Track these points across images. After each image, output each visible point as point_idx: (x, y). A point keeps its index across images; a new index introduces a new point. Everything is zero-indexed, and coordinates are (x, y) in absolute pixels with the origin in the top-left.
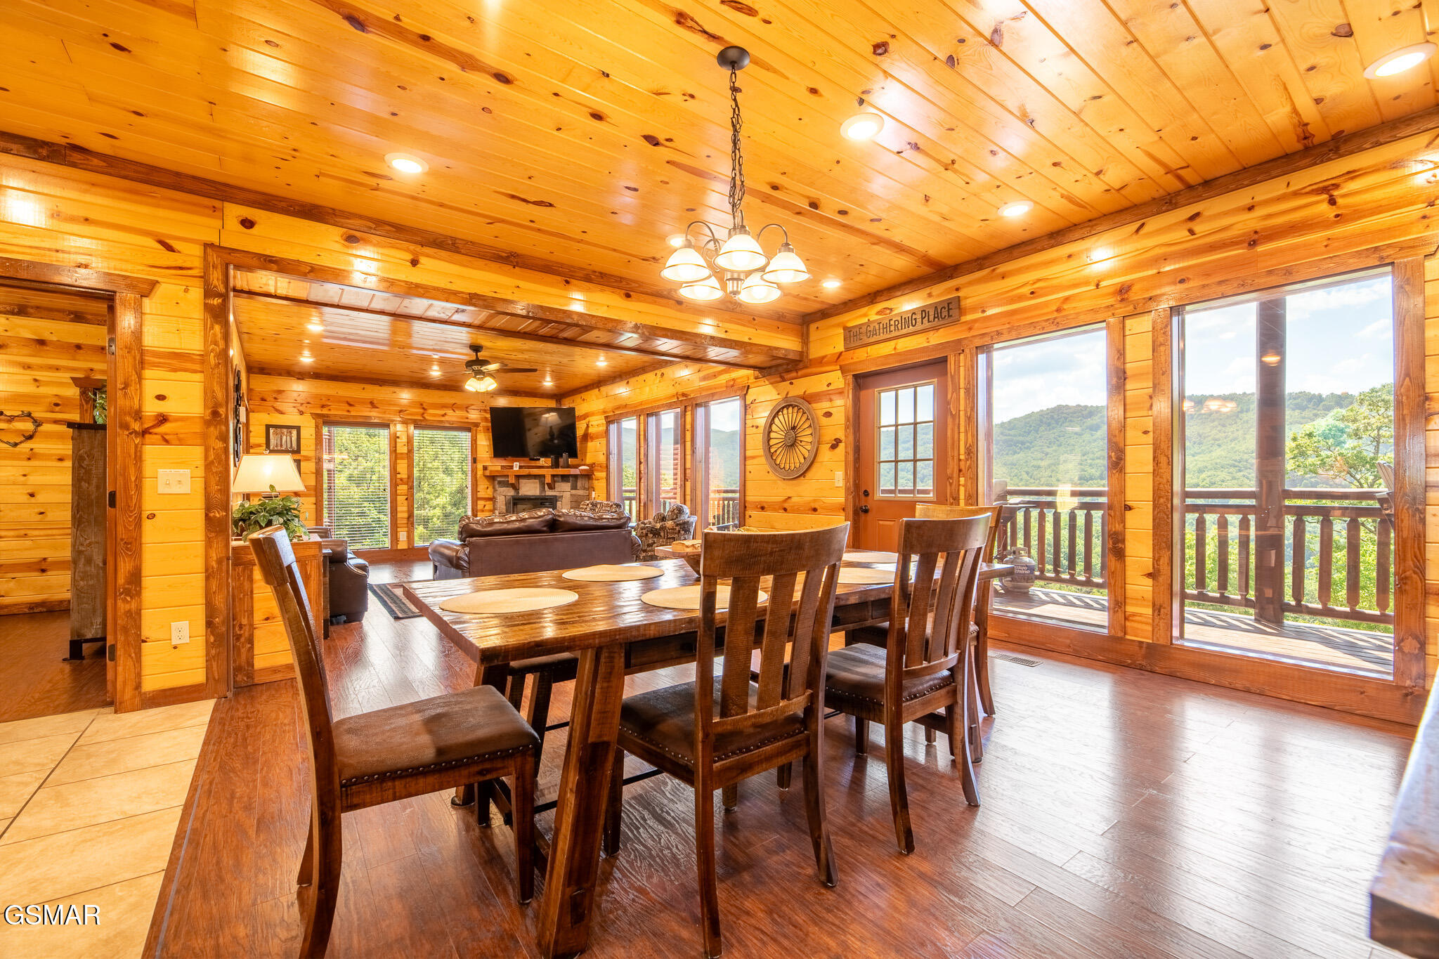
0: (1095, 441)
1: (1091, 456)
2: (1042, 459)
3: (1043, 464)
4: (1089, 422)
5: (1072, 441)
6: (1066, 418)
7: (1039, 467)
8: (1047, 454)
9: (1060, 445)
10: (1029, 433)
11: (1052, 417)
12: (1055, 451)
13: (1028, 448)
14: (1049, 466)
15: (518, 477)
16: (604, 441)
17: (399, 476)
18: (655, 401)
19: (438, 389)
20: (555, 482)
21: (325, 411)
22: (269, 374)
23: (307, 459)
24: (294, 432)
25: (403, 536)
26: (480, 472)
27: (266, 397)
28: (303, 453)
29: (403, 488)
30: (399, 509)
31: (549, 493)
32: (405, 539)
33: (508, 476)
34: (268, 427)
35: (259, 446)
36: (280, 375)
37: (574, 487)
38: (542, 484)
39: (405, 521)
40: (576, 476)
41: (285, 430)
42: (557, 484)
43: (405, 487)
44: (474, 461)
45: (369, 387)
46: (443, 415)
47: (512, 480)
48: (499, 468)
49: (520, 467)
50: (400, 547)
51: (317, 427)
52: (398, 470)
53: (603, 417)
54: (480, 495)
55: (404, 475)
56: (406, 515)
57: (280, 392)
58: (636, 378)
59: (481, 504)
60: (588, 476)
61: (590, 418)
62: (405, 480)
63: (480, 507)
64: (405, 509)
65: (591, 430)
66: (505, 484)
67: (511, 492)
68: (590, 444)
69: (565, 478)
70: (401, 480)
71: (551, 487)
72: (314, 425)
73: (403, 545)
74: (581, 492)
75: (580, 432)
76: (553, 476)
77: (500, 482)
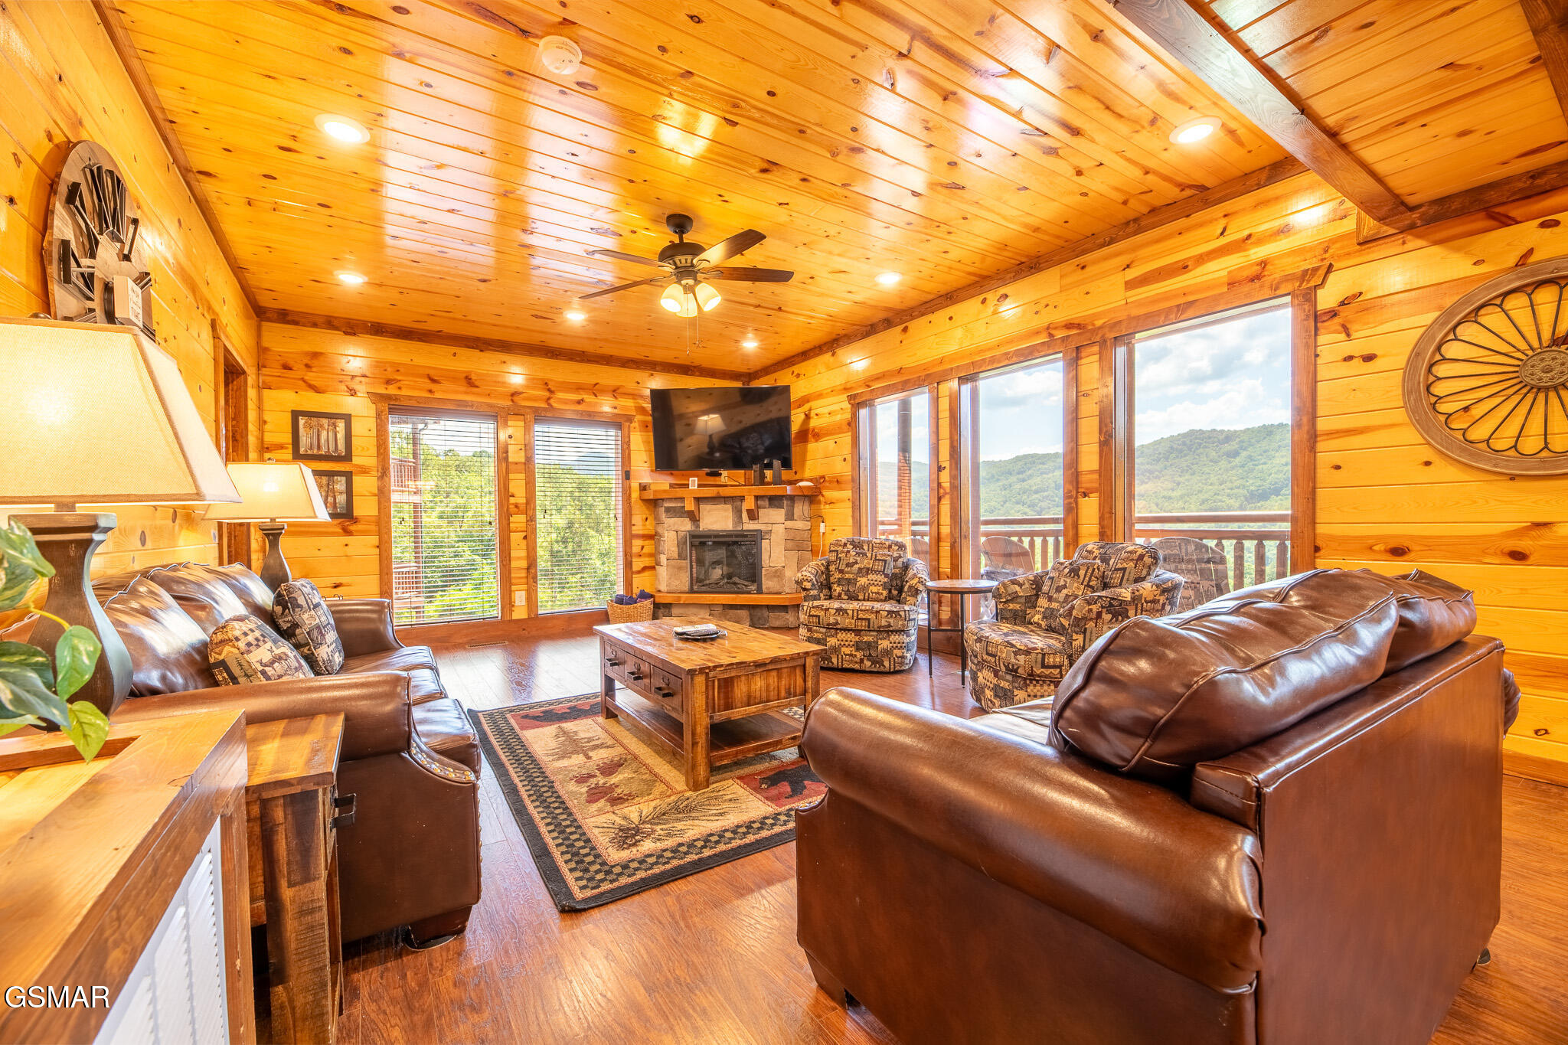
0: (1233, 468)
1: (1229, 484)
2: (1173, 490)
3: (1174, 494)
4: (1226, 448)
5: (1206, 469)
6: (1200, 444)
7: (1170, 498)
8: (1178, 484)
9: (1193, 474)
10: (1158, 460)
11: (1184, 444)
12: (1188, 480)
13: (1158, 477)
14: (1182, 497)
15: (698, 500)
16: (846, 438)
17: (512, 500)
18: (981, 351)
19: (571, 359)
20: (758, 507)
21: (392, 390)
22: (295, 323)
23: (364, 470)
24: (341, 425)
25: (520, 598)
26: (635, 495)
27: (291, 363)
28: (356, 460)
29: (518, 520)
30: (513, 554)
31: (749, 526)
32: (524, 603)
33: (682, 499)
34: (296, 415)
35: (281, 447)
36: (315, 325)
37: (790, 517)
38: (738, 512)
39: (523, 574)
40: (792, 498)
41: (325, 422)
42: (762, 512)
43: (522, 518)
44: (627, 475)
45: (462, 351)
46: (579, 402)
47: (690, 505)
48: (667, 487)
49: (699, 486)
50: (515, 616)
51: (379, 415)
52: (512, 490)
53: (844, 397)
54: (636, 530)
55: (520, 498)
56: (524, 564)
57: (315, 355)
58: (930, 317)
59: (637, 544)
60: (812, 497)
61: (813, 404)
62: (522, 507)
63: (636, 549)
64: (523, 553)
65: (814, 423)
66: (680, 513)
67: (686, 525)
68: (812, 446)
69: (774, 501)
70: (516, 506)
71: (753, 515)
72: (373, 413)
73: (520, 613)
74: (799, 524)
75: (795, 427)
76: (757, 498)
77: (668, 510)
